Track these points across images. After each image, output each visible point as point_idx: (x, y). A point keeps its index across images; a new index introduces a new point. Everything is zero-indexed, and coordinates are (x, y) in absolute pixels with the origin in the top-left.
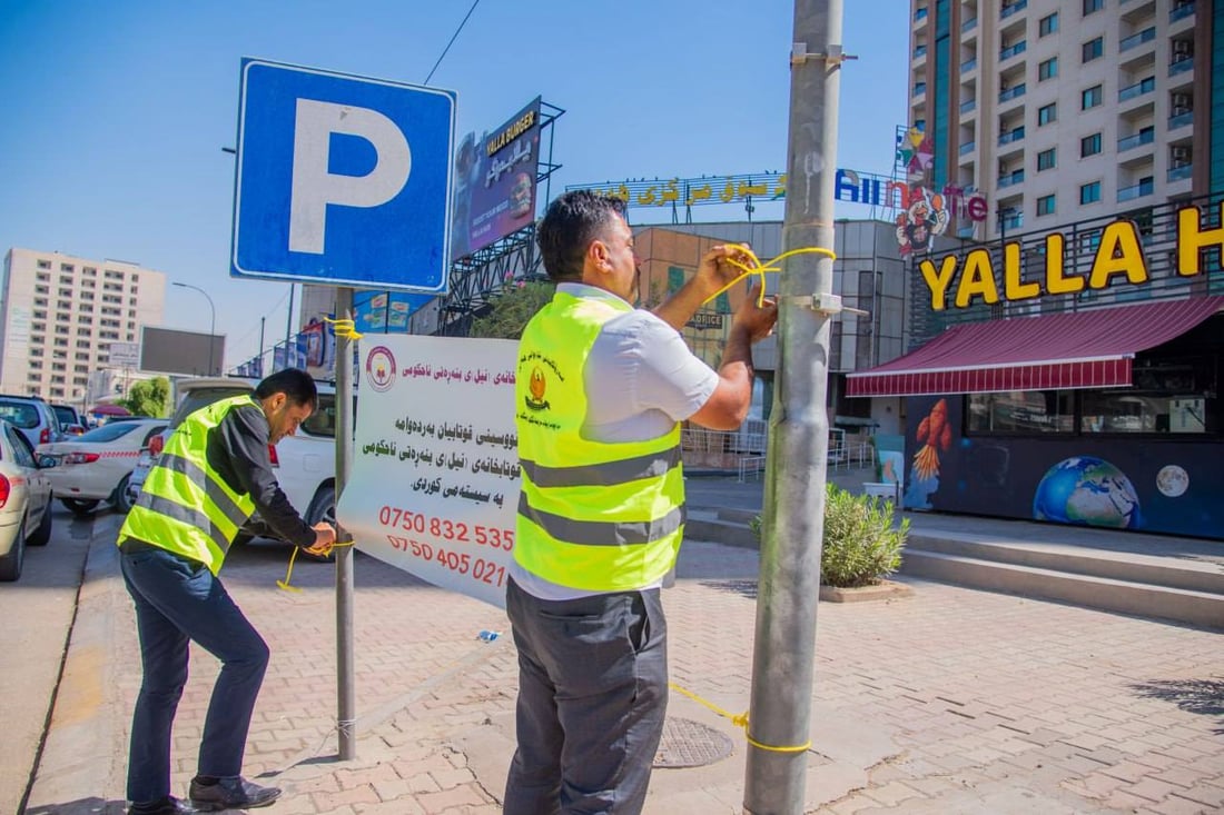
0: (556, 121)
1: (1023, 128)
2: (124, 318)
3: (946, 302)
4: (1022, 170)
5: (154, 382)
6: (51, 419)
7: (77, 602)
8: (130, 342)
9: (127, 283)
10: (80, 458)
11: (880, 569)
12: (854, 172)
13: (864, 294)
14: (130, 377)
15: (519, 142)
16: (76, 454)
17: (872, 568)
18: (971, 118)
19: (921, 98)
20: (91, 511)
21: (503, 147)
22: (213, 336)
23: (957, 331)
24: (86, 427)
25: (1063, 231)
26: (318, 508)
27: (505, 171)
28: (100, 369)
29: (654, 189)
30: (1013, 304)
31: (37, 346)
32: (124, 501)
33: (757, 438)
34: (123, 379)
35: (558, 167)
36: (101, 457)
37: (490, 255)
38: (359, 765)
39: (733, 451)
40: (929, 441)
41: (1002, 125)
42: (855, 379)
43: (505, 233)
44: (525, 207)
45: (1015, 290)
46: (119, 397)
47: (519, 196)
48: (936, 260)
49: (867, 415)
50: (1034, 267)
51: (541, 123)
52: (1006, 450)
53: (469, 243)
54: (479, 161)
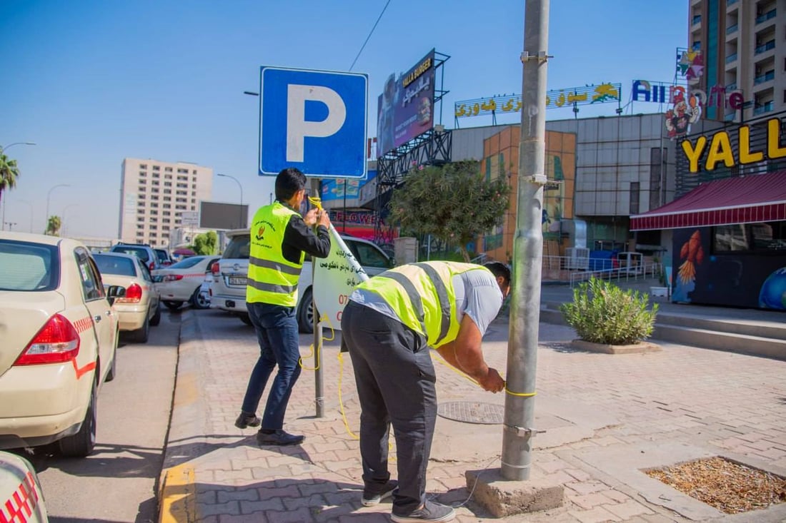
0: (445, 63)
1: (774, 40)
2: (189, 197)
3: (699, 167)
4: (773, 71)
5: (208, 234)
6: (154, 257)
7: (178, 353)
8: (193, 211)
9: (190, 175)
10: (173, 278)
11: (639, 335)
12: (647, 82)
13: (654, 163)
14: (193, 232)
15: (422, 79)
16: (171, 275)
17: (634, 334)
18: (735, 37)
19: (698, 26)
20: (179, 308)
21: (412, 82)
22: (241, 206)
23: (706, 186)
24: (172, 262)
25: (779, 116)
26: (306, 302)
27: (414, 96)
28: (176, 228)
29: (512, 101)
30: (746, 166)
31: (141, 215)
32: (197, 301)
33: (583, 260)
34: (190, 233)
35: (446, 92)
36: (184, 278)
37: (406, 149)
38: (327, 420)
39: (567, 269)
40: (688, 258)
41: (757, 40)
42: (636, 219)
43: (415, 136)
44: (427, 118)
45: (746, 157)
46: (188, 244)
47: (423, 112)
48: (693, 140)
49: (658, 243)
50: (759, 143)
51: (435, 65)
52: (740, 263)
53: (393, 142)
54: (398, 91)
